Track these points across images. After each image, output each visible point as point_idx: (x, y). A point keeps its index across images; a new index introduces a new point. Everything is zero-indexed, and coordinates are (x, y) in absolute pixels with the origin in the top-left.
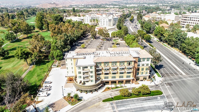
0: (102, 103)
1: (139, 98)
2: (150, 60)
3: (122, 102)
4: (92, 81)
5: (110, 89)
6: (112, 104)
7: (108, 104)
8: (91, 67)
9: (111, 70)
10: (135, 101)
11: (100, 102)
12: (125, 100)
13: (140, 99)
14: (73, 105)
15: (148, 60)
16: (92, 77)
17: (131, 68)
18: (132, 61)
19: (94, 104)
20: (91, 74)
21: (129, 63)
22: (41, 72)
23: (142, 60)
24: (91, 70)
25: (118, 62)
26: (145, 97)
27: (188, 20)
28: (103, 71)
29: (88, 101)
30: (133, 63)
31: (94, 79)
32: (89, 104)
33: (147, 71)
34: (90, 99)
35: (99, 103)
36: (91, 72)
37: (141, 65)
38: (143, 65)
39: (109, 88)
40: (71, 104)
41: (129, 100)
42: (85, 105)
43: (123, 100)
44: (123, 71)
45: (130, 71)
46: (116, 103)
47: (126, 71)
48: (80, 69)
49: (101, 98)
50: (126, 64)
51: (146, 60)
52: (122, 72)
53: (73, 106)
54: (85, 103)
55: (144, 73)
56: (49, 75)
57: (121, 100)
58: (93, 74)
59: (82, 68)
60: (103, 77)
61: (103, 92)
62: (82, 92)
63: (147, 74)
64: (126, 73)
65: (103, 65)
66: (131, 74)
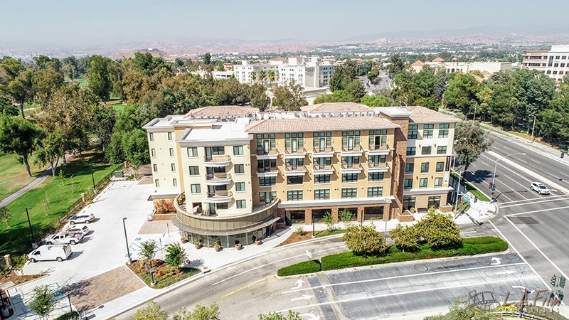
0: (275, 281)
1: (421, 261)
2: (451, 131)
3: (354, 276)
4: (240, 204)
5: (308, 235)
6: (314, 282)
7: (300, 281)
8: (237, 148)
9: (312, 164)
10: (406, 271)
11: (268, 277)
12: (368, 267)
13: (423, 265)
14: (162, 287)
15: (443, 133)
16: (239, 186)
17: (382, 159)
18: (385, 132)
19: (245, 282)
20: (237, 178)
21: (377, 139)
22: (66, 193)
23: (421, 132)
24: (236, 160)
25: (336, 133)
26: (445, 259)
27: (544, 65)
28: (282, 169)
29: (223, 273)
30: (390, 139)
31: (247, 195)
32: (226, 283)
33: (440, 175)
34: (231, 268)
35: (264, 279)
36: (239, 169)
37: (419, 152)
38: (427, 150)
39: (303, 234)
40: (152, 284)
41: (382, 270)
42: (208, 285)
43: (358, 268)
44: (355, 169)
45: (382, 168)
46: (333, 279)
47: (368, 168)
48: (195, 154)
49: (271, 265)
50: (364, 140)
51: (436, 131)
52: (350, 171)
53: (158, 290)
54: (208, 279)
55: (431, 183)
56: (94, 201)
57: (351, 270)
58: (246, 177)
59: (201, 151)
60: (280, 191)
61: (281, 245)
62: (201, 246)
63: (440, 185)
64: (366, 179)
65: (280, 143)
66: (386, 184)
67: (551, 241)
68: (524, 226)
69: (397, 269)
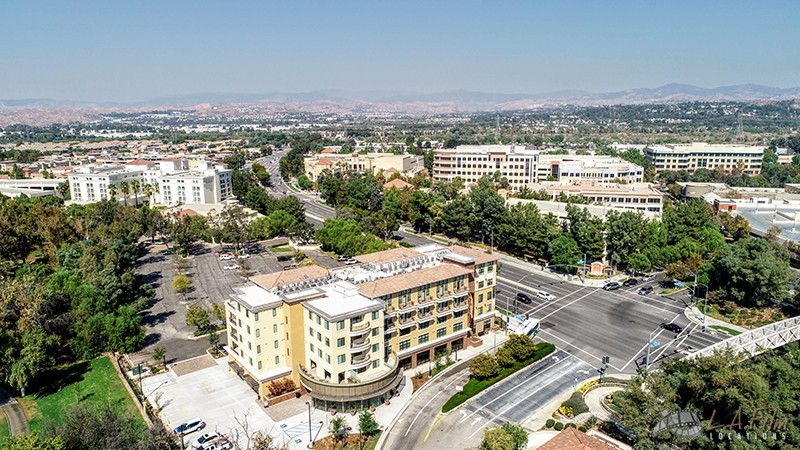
0: (447, 417)
1: (518, 372)
2: (495, 267)
3: (490, 395)
4: (375, 364)
5: (424, 377)
6: (471, 408)
7: (461, 411)
8: (374, 314)
9: (417, 315)
10: (516, 382)
11: (438, 416)
13: (521, 374)
15: (490, 269)
16: (375, 348)
17: (461, 299)
18: (463, 277)
19: (426, 425)
20: (373, 341)
21: (459, 283)
23: (478, 270)
24: (373, 324)
25: (433, 285)
26: (530, 367)
27: (454, 166)
28: (396, 323)
29: (400, 426)
30: (466, 280)
31: (380, 354)
32: (413, 432)
33: (489, 302)
34: (400, 421)
35: (435, 419)
36: (375, 332)
37: (477, 287)
38: (481, 285)
39: (421, 377)
41: (502, 386)
42: (402, 439)
43: (488, 389)
44: (445, 312)
45: (462, 307)
46: (481, 402)
49: (427, 408)
50: (451, 286)
51: (486, 269)
52: (442, 315)
54: (396, 433)
55: (485, 309)
56: (156, 407)
57: (483, 392)
58: (379, 339)
60: (395, 346)
61: (414, 391)
63: (490, 311)
64: (453, 318)
65: (396, 301)
67: (571, 337)
68: (549, 329)
69: (509, 382)
